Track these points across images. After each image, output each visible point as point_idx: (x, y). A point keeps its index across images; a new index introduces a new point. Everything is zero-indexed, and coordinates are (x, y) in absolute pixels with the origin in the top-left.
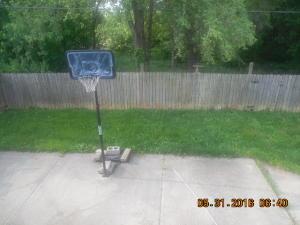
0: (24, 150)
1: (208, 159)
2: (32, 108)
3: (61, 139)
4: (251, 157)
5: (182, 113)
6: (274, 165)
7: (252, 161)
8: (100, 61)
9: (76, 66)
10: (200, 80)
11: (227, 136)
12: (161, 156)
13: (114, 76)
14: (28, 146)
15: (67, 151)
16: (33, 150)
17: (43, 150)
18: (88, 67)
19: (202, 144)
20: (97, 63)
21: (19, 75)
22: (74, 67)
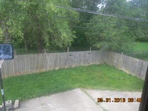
1: (61, 93)
4: (78, 88)
5: (41, 74)
6: (87, 89)
7: (79, 89)
10: (47, 57)
11: (66, 81)
12: (38, 99)
19: (56, 87)
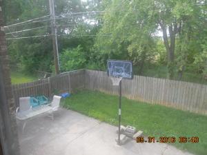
0: (83, 113)
2: (96, 91)
3: (104, 113)
8: (125, 67)
9: (112, 69)
13: (132, 78)
14: (86, 112)
15: (104, 121)
16: (87, 115)
17: (92, 117)
18: (118, 71)
20: (123, 68)
21: (94, 71)
22: (110, 70)
